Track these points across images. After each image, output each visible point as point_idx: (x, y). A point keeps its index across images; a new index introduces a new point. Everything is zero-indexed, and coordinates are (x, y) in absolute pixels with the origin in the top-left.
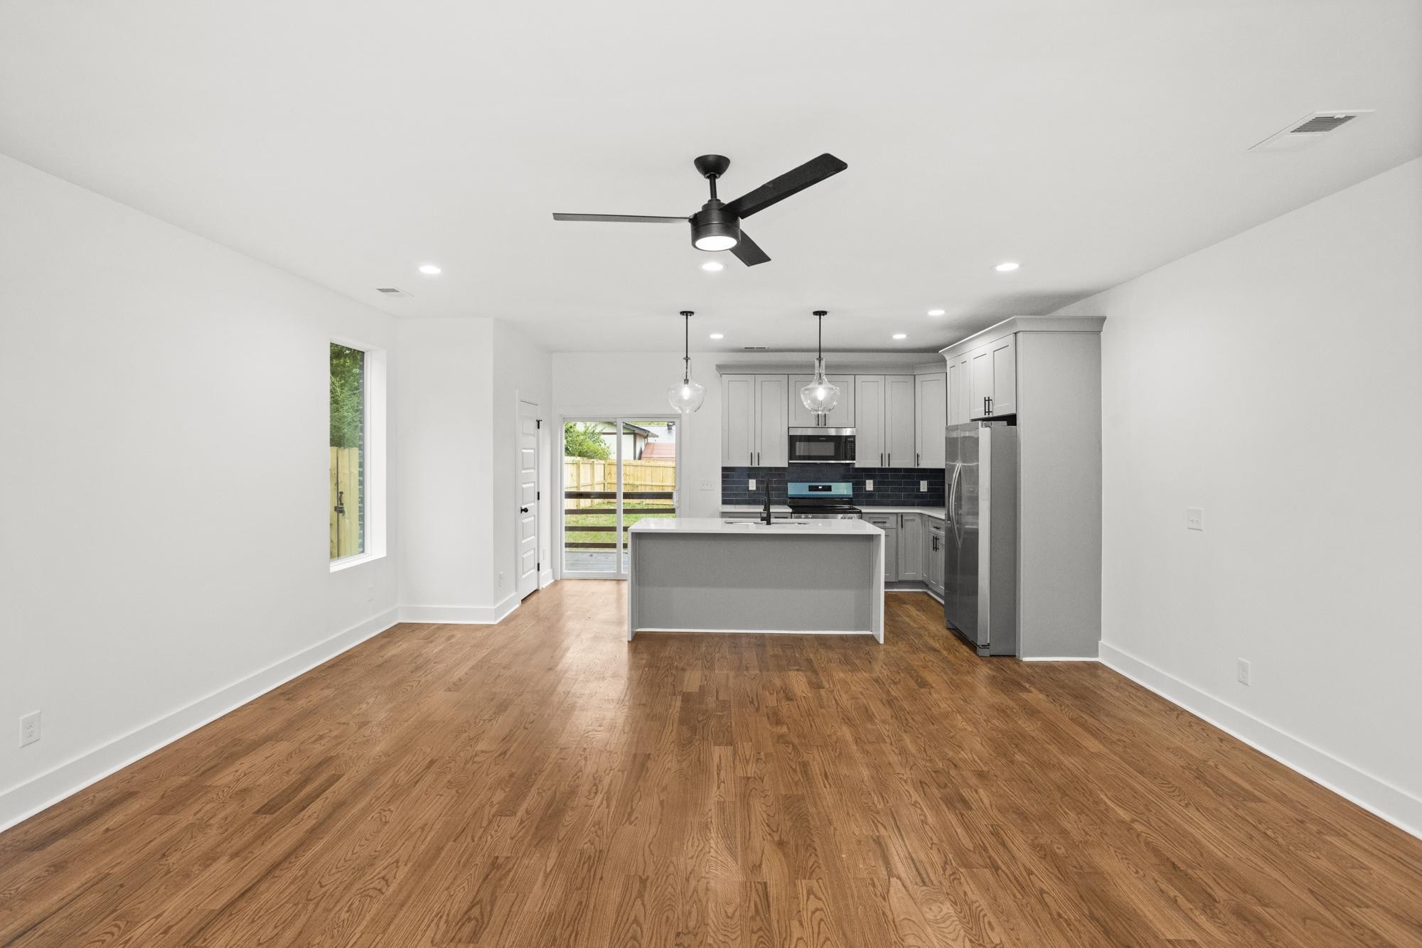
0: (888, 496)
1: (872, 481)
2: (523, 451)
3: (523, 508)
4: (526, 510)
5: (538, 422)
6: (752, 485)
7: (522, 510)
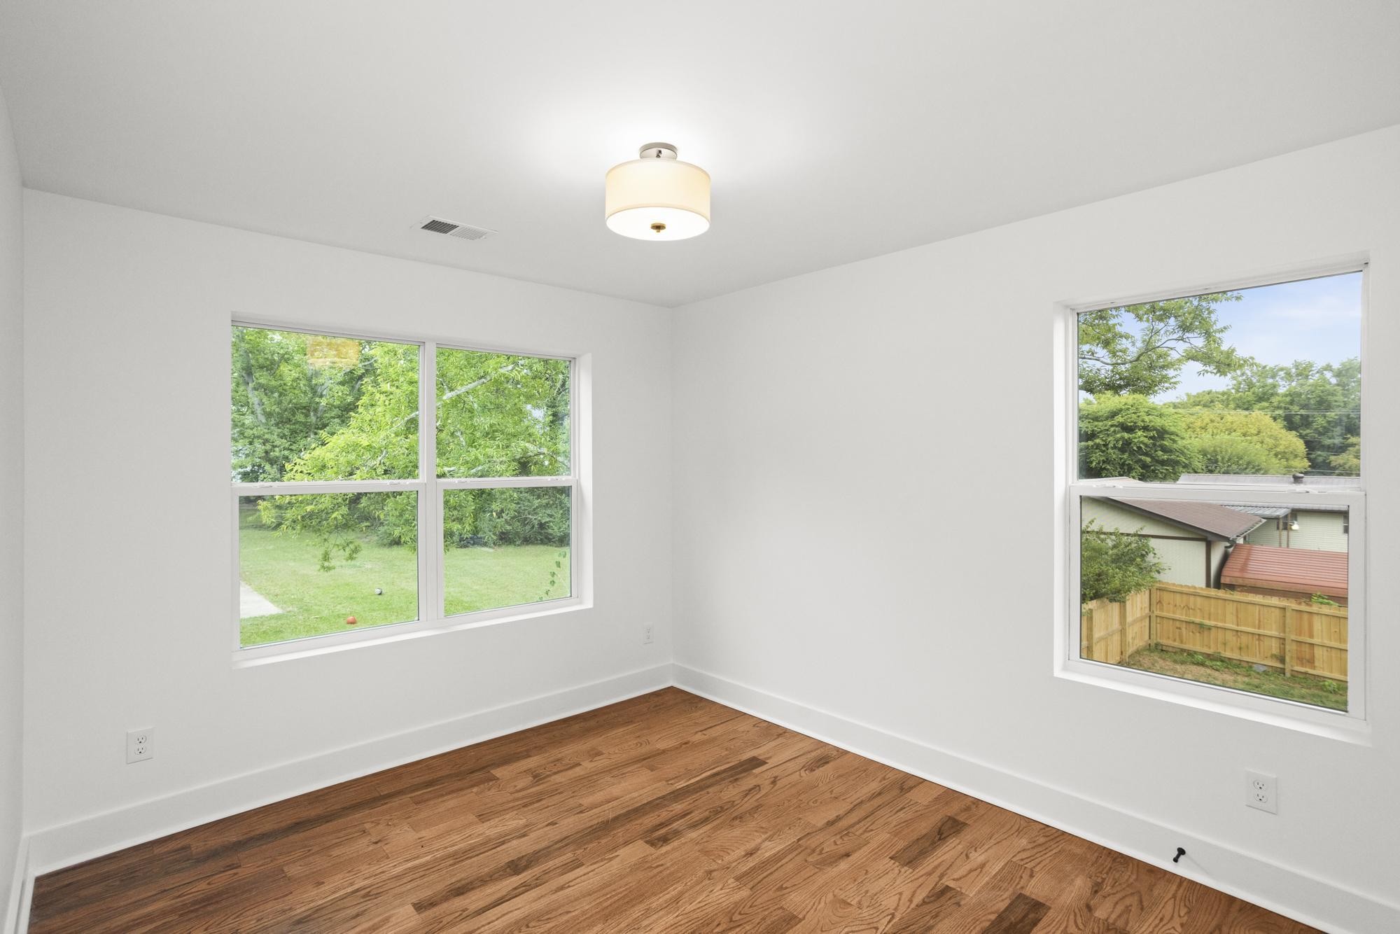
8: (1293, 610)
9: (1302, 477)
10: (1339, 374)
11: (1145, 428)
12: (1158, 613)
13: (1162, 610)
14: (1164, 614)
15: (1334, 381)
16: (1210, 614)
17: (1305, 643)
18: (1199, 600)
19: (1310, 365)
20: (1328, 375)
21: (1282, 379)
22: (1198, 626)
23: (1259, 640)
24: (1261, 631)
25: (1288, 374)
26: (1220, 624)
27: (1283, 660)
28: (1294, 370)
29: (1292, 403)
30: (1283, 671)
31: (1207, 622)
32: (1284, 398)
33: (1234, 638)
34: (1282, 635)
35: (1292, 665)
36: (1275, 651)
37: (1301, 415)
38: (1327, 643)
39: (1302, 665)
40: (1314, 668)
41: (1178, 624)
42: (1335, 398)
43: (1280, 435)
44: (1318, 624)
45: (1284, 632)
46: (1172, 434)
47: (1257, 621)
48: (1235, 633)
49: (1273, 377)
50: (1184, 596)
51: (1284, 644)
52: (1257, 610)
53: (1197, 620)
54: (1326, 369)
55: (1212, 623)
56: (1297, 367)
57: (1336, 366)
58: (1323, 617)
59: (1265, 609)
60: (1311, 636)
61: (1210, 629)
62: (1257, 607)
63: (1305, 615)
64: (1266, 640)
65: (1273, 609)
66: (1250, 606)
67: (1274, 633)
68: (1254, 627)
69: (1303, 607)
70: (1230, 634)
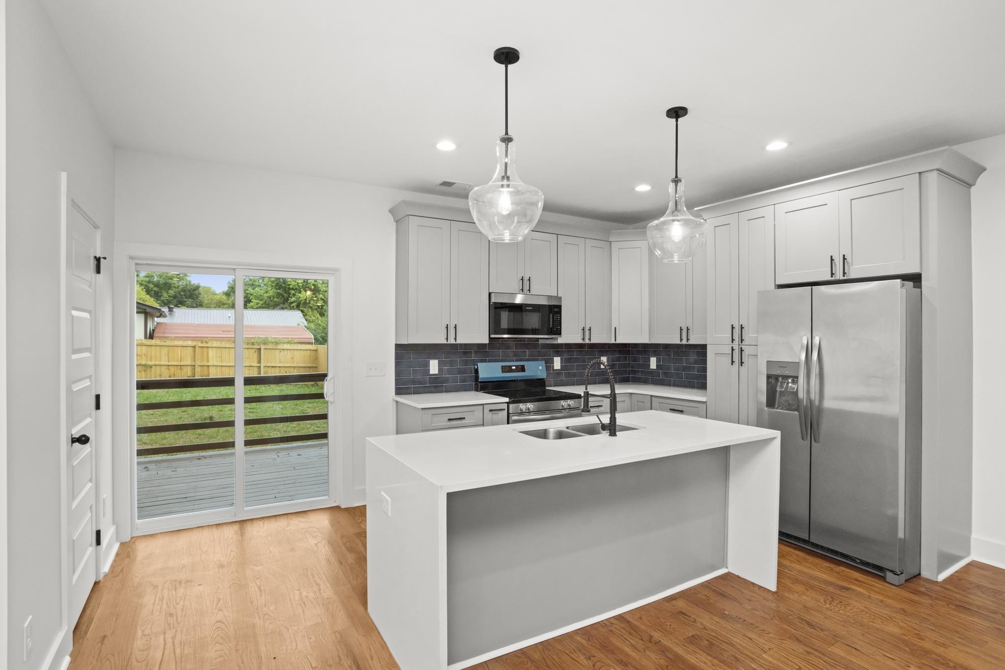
0: (574, 375)
1: (559, 359)
2: (74, 313)
3: (76, 432)
4: (83, 440)
5: (98, 260)
6: (434, 367)
7: (74, 440)
8: (199, 347)
9: (173, 308)
16: (151, 358)
17: (205, 366)
22: (143, 367)
23: (181, 369)
24: (182, 363)
26: (158, 363)
31: (150, 363)
32: (145, 278)
33: (167, 371)
34: (193, 364)
37: (155, 291)
38: (216, 364)
43: (146, 299)
44: (211, 353)
45: (195, 361)
47: (180, 358)
48: (167, 367)
51: (194, 369)
52: (180, 349)
53: (144, 363)
55: (153, 363)
58: (214, 349)
59: (185, 348)
61: (151, 367)
62: (180, 348)
63: (205, 349)
64: (184, 368)
65: (188, 348)
66: (176, 348)
67: (189, 363)
68: (178, 361)
69: (204, 345)
70: (163, 368)
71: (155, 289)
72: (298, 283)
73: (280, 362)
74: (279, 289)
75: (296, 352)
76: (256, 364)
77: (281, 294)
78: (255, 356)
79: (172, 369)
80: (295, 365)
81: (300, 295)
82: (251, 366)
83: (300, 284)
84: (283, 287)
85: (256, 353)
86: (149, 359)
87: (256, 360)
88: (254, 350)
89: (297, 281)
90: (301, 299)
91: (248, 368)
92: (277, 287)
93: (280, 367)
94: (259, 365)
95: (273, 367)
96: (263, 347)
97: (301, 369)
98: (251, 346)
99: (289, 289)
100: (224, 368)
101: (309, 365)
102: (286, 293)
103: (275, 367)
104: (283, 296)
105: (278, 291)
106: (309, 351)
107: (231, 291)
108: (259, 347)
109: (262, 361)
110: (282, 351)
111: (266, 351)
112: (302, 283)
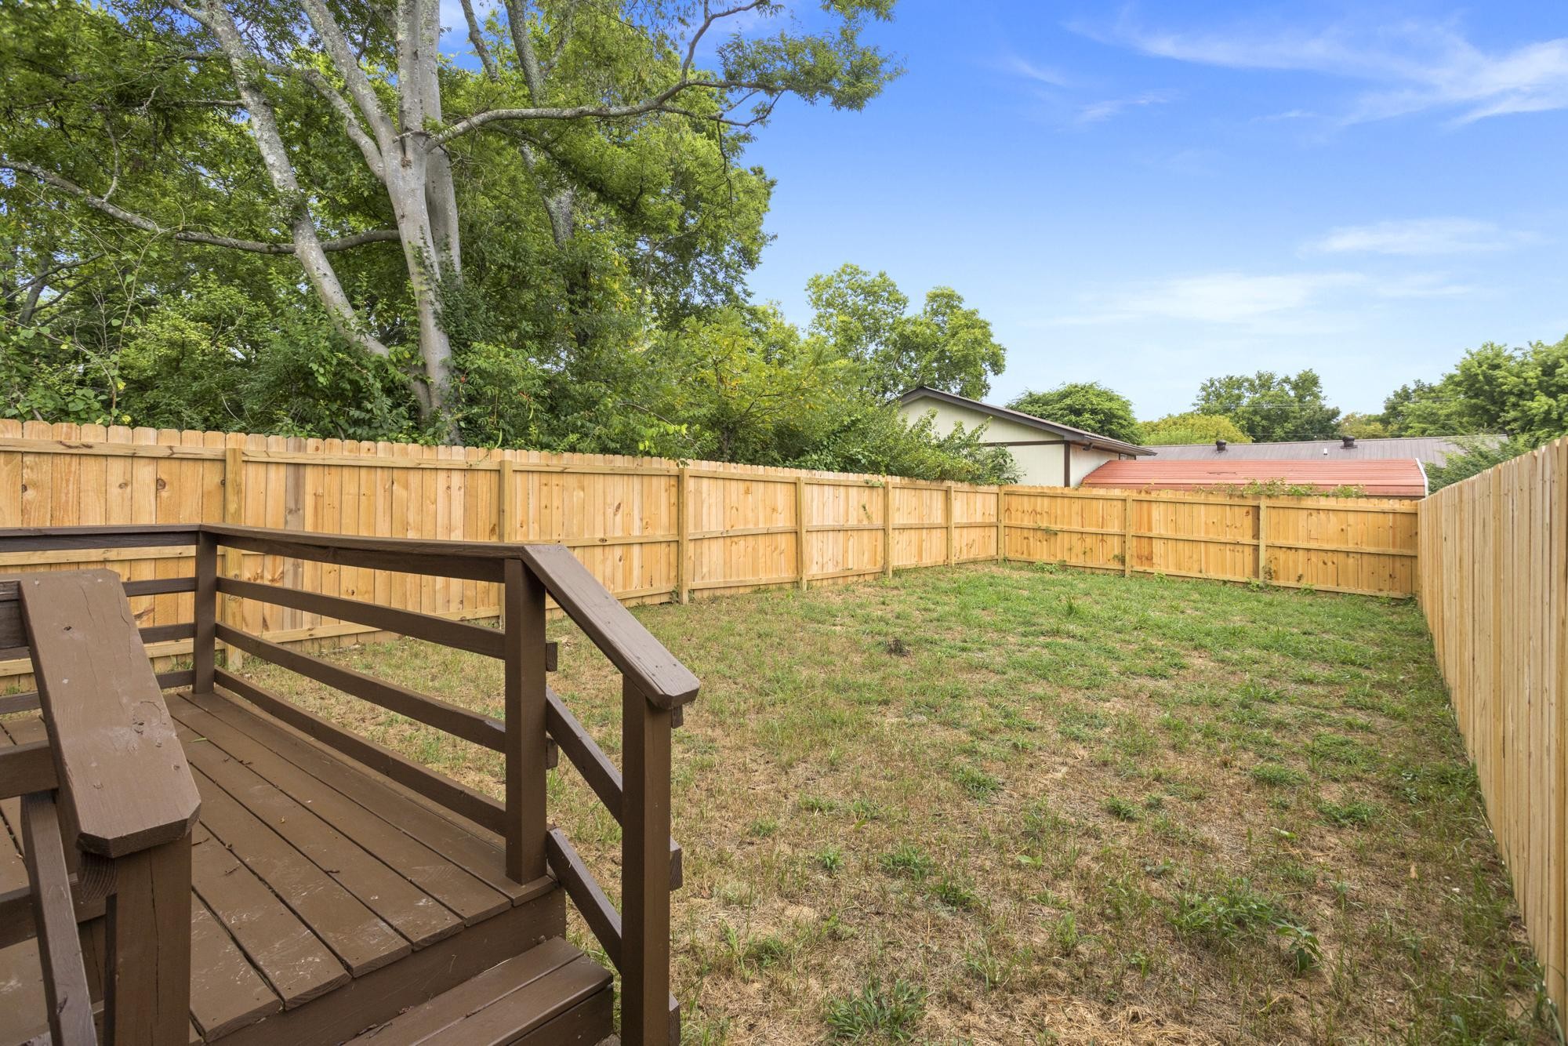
8: (1135, 500)
10: (1296, 387)
11: (1094, 412)
12: (1007, 522)
13: (1010, 518)
14: (1013, 523)
15: (1292, 393)
16: (1056, 517)
17: (1145, 537)
18: (1046, 501)
19: (1271, 377)
20: (1287, 387)
21: (1247, 390)
22: (1045, 532)
25: (1252, 384)
26: (1066, 527)
27: (1123, 561)
28: (1257, 382)
29: (1255, 413)
30: (1122, 573)
31: (1053, 526)
32: (1248, 409)
33: (1079, 541)
34: (1123, 531)
35: (1133, 565)
36: (1117, 552)
37: (1263, 427)
38: (1164, 533)
39: (1142, 564)
40: (1152, 565)
41: (1026, 533)
42: (1292, 409)
44: (1157, 512)
45: (1125, 527)
46: (1121, 418)
47: (1101, 519)
48: (1079, 536)
49: (1239, 388)
50: (1033, 499)
51: (1125, 542)
52: (1101, 504)
53: (1044, 525)
54: (1285, 381)
55: (1059, 527)
56: (1260, 377)
57: (1293, 378)
58: (1162, 505)
59: (1109, 502)
60: (1150, 529)
61: (1056, 534)
62: (1101, 502)
63: (1145, 505)
64: (1109, 539)
65: (1115, 502)
66: (1094, 501)
67: (1116, 530)
68: (1098, 526)
69: (1143, 497)
70: (1075, 537)
71: (1264, 423)
72: (1525, 379)
73: (1309, 538)
74: (1476, 396)
75: (1351, 517)
76: (1248, 539)
77: (1483, 408)
78: (1248, 521)
79: (1089, 540)
80: (1351, 547)
81: (1529, 403)
82: (1238, 543)
83: (1530, 381)
84: (1485, 391)
85: (1250, 517)
86: (1053, 521)
87: (1250, 533)
88: (1245, 510)
89: (1524, 375)
90: (1534, 411)
91: (1232, 547)
92: (1470, 394)
93: (1309, 550)
94: (1255, 542)
95: (1290, 548)
96: (1264, 503)
97: (1365, 557)
98: (1236, 501)
99: (1503, 393)
100: (1181, 544)
101: (1391, 551)
102: (1494, 403)
103: (1296, 549)
104: (1487, 411)
105: (1473, 401)
106: (1391, 516)
107: (1390, 414)
108: (1255, 503)
109: (1262, 535)
110: (1315, 513)
111: (1274, 512)
112: (1537, 378)
